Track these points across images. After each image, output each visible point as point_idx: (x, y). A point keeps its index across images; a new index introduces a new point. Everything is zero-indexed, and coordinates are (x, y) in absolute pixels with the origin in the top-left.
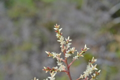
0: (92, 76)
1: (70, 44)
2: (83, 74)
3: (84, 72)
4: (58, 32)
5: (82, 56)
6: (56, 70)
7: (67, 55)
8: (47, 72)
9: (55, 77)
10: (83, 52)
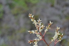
0: (59, 38)
1: (41, 23)
2: (53, 39)
3: (53, 38)
4: (31, 18)
5: (50, 28)
6: (36, 40)
7: (40, 30)
8: (31, 43)
9: (37, 44)
10: (49, 26)
